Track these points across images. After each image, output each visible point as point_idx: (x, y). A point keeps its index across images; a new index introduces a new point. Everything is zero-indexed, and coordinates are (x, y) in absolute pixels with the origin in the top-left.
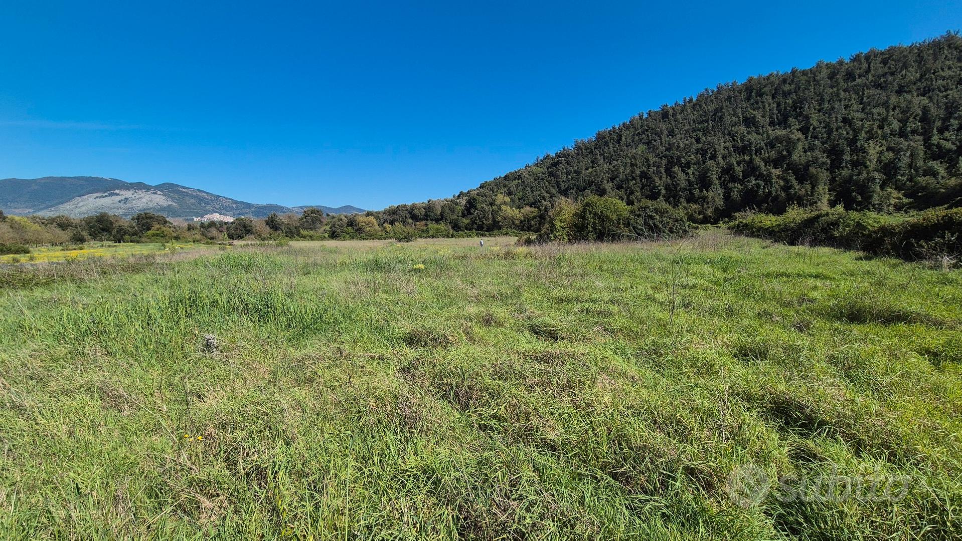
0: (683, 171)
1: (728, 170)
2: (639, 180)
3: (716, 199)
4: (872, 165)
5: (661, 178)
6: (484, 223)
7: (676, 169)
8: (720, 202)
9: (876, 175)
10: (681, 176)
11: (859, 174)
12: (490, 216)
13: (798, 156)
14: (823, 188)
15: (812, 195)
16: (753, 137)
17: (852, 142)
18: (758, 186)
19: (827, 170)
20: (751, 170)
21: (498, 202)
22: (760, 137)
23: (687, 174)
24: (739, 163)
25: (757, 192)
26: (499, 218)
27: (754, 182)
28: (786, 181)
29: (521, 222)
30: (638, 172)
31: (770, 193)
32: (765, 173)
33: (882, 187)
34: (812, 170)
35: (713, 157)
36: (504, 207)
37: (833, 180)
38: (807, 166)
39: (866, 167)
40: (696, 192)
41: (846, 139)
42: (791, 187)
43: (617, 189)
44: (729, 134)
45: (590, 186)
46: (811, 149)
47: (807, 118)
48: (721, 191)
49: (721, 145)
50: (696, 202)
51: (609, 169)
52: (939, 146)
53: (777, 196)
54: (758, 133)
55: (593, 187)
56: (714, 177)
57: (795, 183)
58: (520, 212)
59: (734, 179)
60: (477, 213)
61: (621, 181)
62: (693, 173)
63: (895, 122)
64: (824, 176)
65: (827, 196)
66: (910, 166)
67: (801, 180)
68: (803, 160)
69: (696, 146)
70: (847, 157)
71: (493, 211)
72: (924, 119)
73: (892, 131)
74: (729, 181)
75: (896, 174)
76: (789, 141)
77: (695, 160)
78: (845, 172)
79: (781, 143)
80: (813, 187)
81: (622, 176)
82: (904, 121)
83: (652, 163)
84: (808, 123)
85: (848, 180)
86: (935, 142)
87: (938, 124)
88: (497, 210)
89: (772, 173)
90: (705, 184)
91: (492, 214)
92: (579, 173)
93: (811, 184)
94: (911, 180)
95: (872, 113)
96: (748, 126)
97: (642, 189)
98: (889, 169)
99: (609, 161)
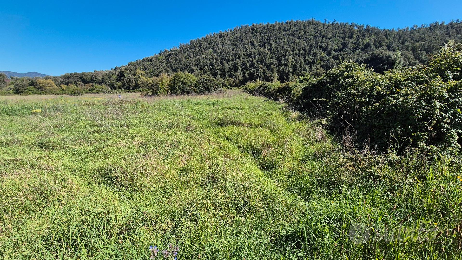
0: (227, 63)
1: (244, 64)
2: (209, 66)
3: (239, 76)
4: (290, 65)
5: (218, 66)
6: (130, 85)
7: (224, 62)
8: (241, 78)
9: (291, 70)
10: (226, 65)
11: (286, 69)
12: (134, 81)
13: (268, 60)
14: (275, 74)
15: (272, 76)
16: (253, 51)
17: (285, 56)
18: (254, 71)
19: (277, 66)
20: (252, 65)
21: (138, 74)
22: (255, 51)
23: (229, 65)
24: (248, 61)
25: (254, 74)
26: (139, 82)
27: (253, 70)
28: (264, 70)
29: (152, 85)
30: (209, 62)
31: (258, 74)
32: (256, 66)
33: (292, 74)
34: (272, 66)
35: (239, 58)
36: (141, 76)
37: (279, 71)
38: (271, 64)
39: (288, 66)
40: (233, 73)
41: (283, 55)
42: (265, 73)
43: (200, 70)
44: (245, 48)
45: (187, 68)
46: (272, 58)
47: (271, 44)
48: (242, 73)
49: (242, 53)
50: (232, 77)
51: (196, 60)
52: (308, 60)
53: (261, 76)
54: (255, 49)
55: (189, 68)
56: (239, 67)
57: (266, 71)
58: (151, 79)
59: (246, 68)
60: (126, 80)
61: (202, 66)
62: (231, 64)
63: (297, 50)
64: (276, 69)
65: (277, 77)
66: (300, 67)
67: (268, 70)
68: (269, 62)
69: (232, 52)
70: (283, 62)
71: (135, 78)
72: (304, 50)
73: (296, 53)
74: (245, 69)
75: (296, 69)
76: (265, 54)
77: (232, 59)
78: (282, 68)
79: (262, 54)
80: (272, 73)
81: (201, 64)
82: (299, 50)
83: (214, 58)
84: (271, 46)
85: (283, 71)
86: (307, 59)
87: (308, 52)
88: (138, 78)
89: (259, 66)
90: (236, 70)
91: (135, 80)
92: (181, 61)
93: (271, 72)
94: (300, 72)
95: (290, 45)
96: (252, 46)
97: (210, 70)
98: (294, 67)
99: (196, 55)
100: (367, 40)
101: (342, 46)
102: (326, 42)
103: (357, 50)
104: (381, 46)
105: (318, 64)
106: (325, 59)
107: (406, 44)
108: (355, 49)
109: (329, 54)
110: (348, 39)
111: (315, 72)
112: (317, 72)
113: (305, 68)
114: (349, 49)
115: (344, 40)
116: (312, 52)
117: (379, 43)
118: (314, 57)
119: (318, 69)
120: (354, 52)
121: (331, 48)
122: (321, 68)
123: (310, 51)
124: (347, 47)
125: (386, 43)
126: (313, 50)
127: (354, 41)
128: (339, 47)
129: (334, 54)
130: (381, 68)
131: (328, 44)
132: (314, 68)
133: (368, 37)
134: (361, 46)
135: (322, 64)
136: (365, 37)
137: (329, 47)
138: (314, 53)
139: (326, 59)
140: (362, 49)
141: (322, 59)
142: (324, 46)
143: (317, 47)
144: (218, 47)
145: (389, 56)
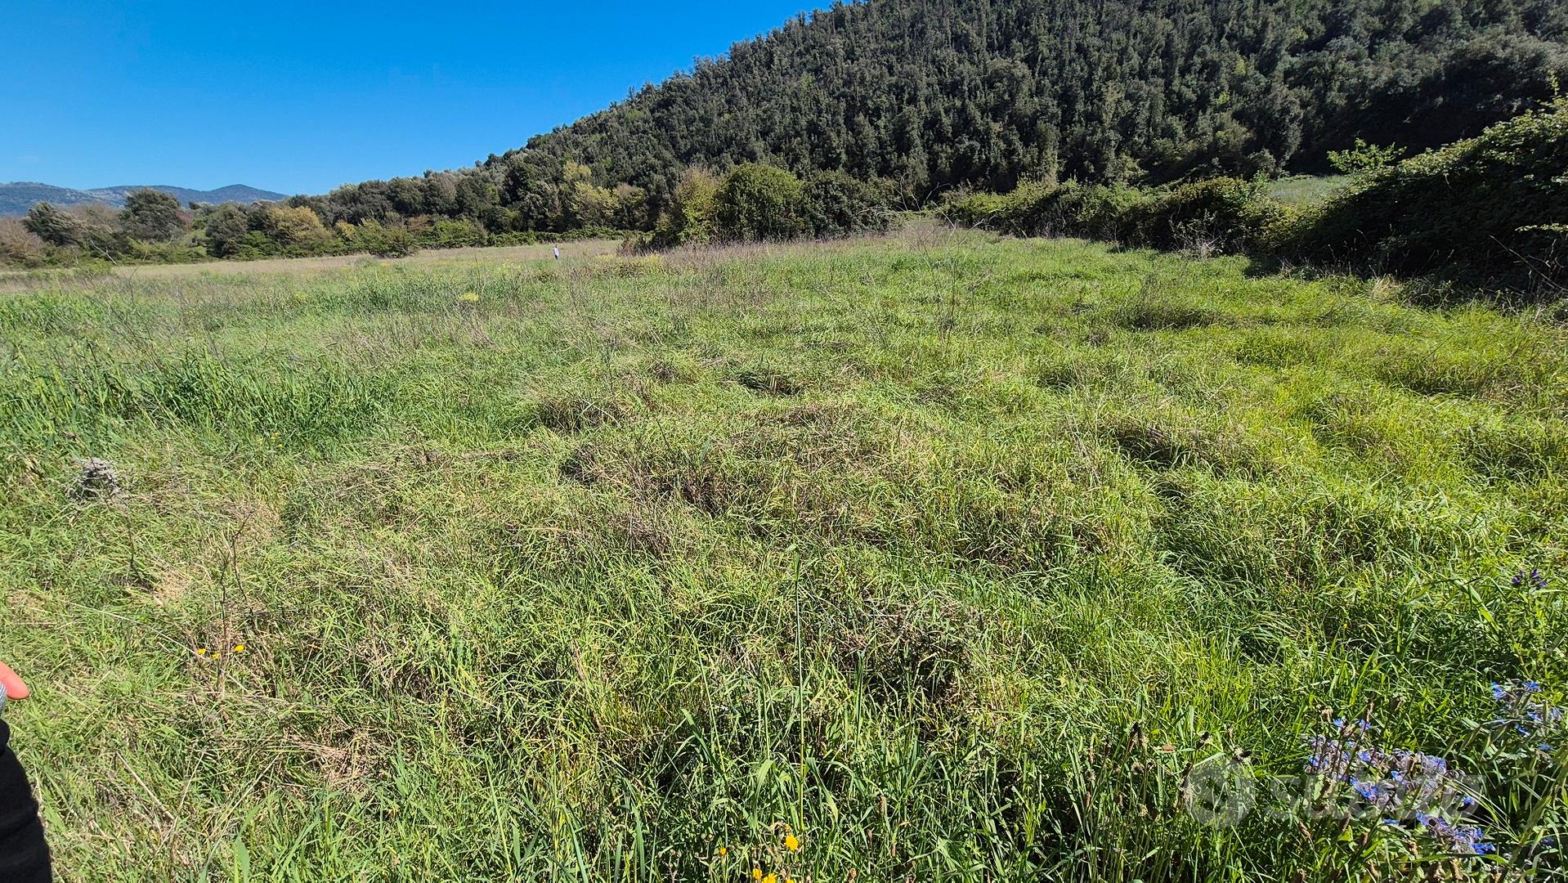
0: (871, 122)
1: (932, 123)
2: (805, 137)
3: (917, 170)
4: (1107, 119)
5: (839, 134)
6: (546, 217)
7: (861, 118)
8: (923, 175)
9: (1113, 135)
10: (868, 130)
11: (1094, 133)
12: (557, 203)
13: (1025, 104)
14: (1051, 153)
15: (1039, 164)
16: (966, 68)
17: (1087, 83)
18: (972, 149)
19: (1057, 125)
20: (964, 123)
21: (568, 176)
22: (974, 68)
23: (877, 127)
24: (947, 111)
25: (971, 158)
26: (575, 207)
27: (967, 143)
28: (1009, 143)
29: (616, 213)
30: (803, 122)
31: (988, 159)
32: (981, 128)
33: (1117, 153)
34: (1041, 125)
35: (913, 100)
36: (580, 186)
37: (1063, 141)
38: (1034, 119)
39: (1101, 122)
40: (893, 158)
41: (1080, 78)
42: (1013, 152)
43: (773, 152)
44: (933, 62)
45: (728, 147)
46: (1039, 91)
47: (1035, 41)
48: (925, 157)
49: (924, 80)
50: (891, 175)
51: (757, 115)
52: (1180, 95)
53: (997, 165)
54: (972, 63)
55: (734, 148)
56: (915, 134)
57: (1018, 145)
58: (611, 194)
59: (941, 138)
60: (531, 198)
61: (779, 138)
62: (885, 127)
63: (1136, 55)
64: (1053, 133)
65: (1057, 166)
66: (1149, 122)
67: (1026, 141)
68: (1030, 109)
69: (889, 80)
70: (1080, 107)
71: (560, 193)
72: (1166, 55)
73: (1132, 69)
74: (935, 141)
75: (1133, 133)
76: (1012, 78)
77: (888, 104)
78: (1078, 130)
79: (1001, 81)
80: (1040, 152)
81: (778, 129)
82: (1145, 55)
83: (823, 107)
84: (1036, 50)
85: (1081, 142)
86: (1176, 89)
87: (1181, 61)
88: (568, 190)
89: (990, 128)
90: (902, 143)
91: (560, 199)
92: (707, 122)
93: (1038, 146)
94: (1148, 143)
95: (1110, 40)
96: (959, 51)
97: (812, 152)
98: (1126, 125)
99: (757, 99)
101: (1323, 28)
102: (1256, 18)
103: (1390, 39)
104: (1496, 18)
105: (1223, 108)
106: (1249, 85)
108: (1378, 37)
109: (1267, 66)
111: (1210, 139)
112: (1216, 140)
113: (1169, 127)
114: (1355, 37)
115: (1335, 3)
116: (1197, 60)
118: (1206, 80)
119: (1221, 127)
120: (1372, 51)
121: (1278, 42)
122: (1235, 124)
123: (1189, 56)
124: (1347, 31)
125: (1519, 3)
126: (1204, 53)
127: (1375, 6)
128: (1309, 32)
129: (1286, 61)
130: (1497, 109)
131: (1265, 24)
132: (1204, 122)
134: (1408, 22)
135: (1238, 106)
137: (1270, 36)
138: (1205, 66)
139: (1253, 87)
140: (1412, 37)
141: (1237, 86)
142: (1249, 32)
143: (1218, 41)
145: (1537, 59)
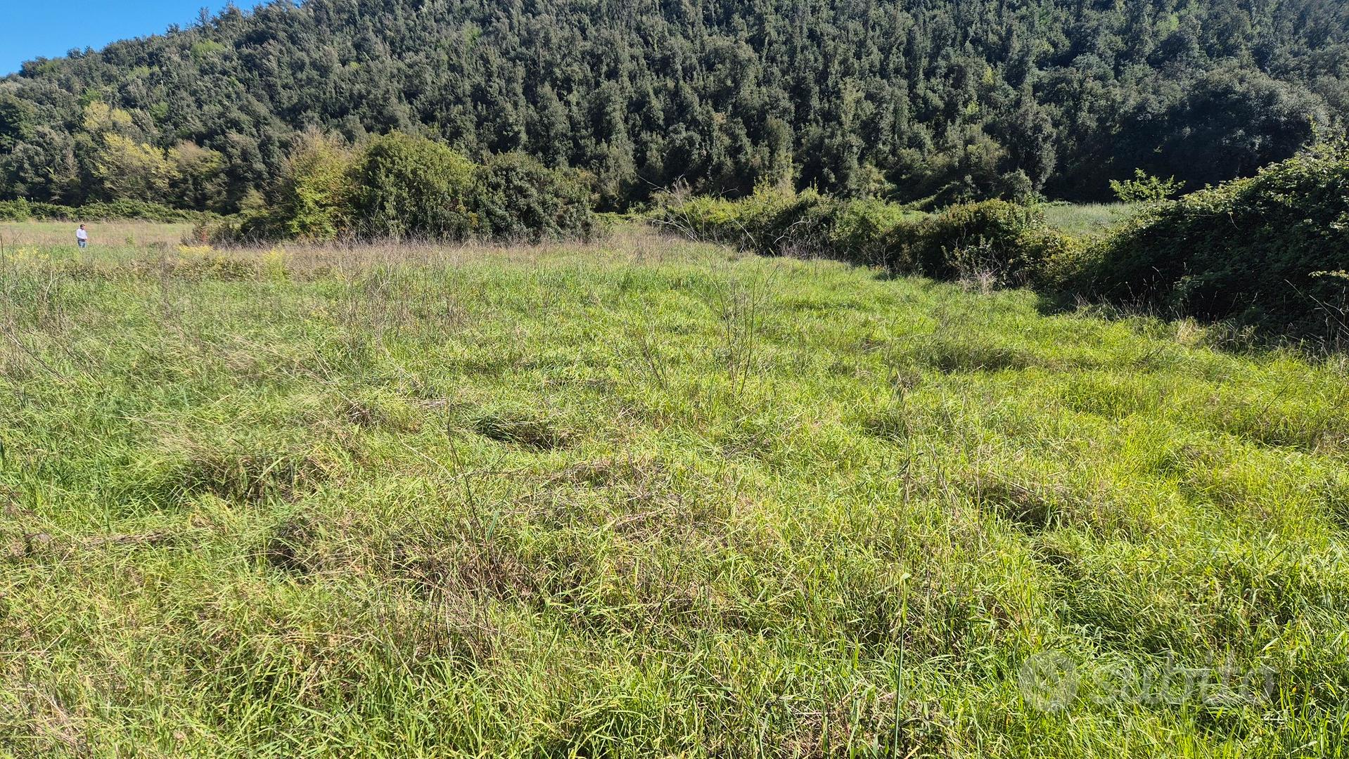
0: (561, 98)
1: (638, 105)
2: (470, 106)
3: (621, 162)
4: (847, 120)
5: (516, 105)
6: (50, 181)
7: (546, 89)
8: (628, 169)
9: (855, 140)
10: (556, 106)
11: (832, 136)
12: (71, 160)
13: (749, 93)
14: (785, 155)
15: (771, 167)
16: (677, 42)
17: (822, 76)
18: (691, 141)
19: (790, 122)
20: (679, 110)
21: (91, 123)
22: (687, 44)
23: (568, 103)
24: (657, 92)
25: (689, 153)
26: (103, 170)
27: (684, 134)
28: (734, 138)
29: (173, 184)
30: (467, 86)
31: (709, 157)
32: (700, 118)
33: (861, 160)
34: (772, 121)
35: (613, 74)
36: (111, 139)
37: (797, 143)
38: (762, 113)
39: (841, 124)
40: (590, 145)
41: (815, 70)
42: (740, 149)
43: (424, 120)
44: (638, 29)
45: (356, 107)
46: (766, 81)
47: (760, 19)
48: (630, 147)
49: (627, 51)
50: (586, 165)
51: (399, 70)
52: (925, 100)
53: (720, 166)
54: (686, 37)
55: (364, 109)
56: (618, 117)
57: (746, 141)
58: (166, 156)
59: (650, 124)
60: (25, 151)
61: (431, 103)
62: (578, 104)
63: (875, 50)
64: (786, 132)
65: (791, 170)
66: (894, 128)
67: (755, 138)
68: (757, 102)
69: (582, 45)
70: (815, 103)
71: (78, 146)
72: (908, 52)
73: (872, 66)
74: (642, 127)
75: (877, 139)
76: (735, 61)
77: (581, 76)
78: (814, 130)
79: (723, 62)
80: (772, 153)
81: (429, 92)
82: (885, 51)
83: (494, 68)
84: (762, 29)
85: (819, 145)
86: (921, 92)
87: (924, 62)
88: (91, 144)
89: (711, 118)
90: (603, 130)
91: (76, 156)
92: (324, 70)
93: (769, 146)
94: (894, 152)
95: (846, 29)
96: (670, 20)
97: (479, 125)
98: (869, 130)
99: (397, 50)
100: (1171, 23)
101: (1067, 43)
102: (1001, 24)
103: (1134, 62)
104: (1230, 51)
105: (972, 119)
106: (998, 96)
107: (1328, 49)
108: (1123, 58)
109: (1015, 76)
110: (1093, 14)
111: (961, 153)
112: (967, 156)
113: (916, 135)
114: (1100, 56)
115: (1078, 17)
116: (942, 63)
117: (1220, 34)
118: (953, 86)
119: (970, 141)
120: (1118, 73)
121: (1026, 51)
122: (987, 139)
123: (933, 57)
124: (1092, 49)
125: (1248, 38)
126: (947, 57)
127: (1116, 24)
128: (1055, 45)
129: (1035, 74)
130: (1241, 145)
131: (1010, 32)
132: (953, 133)
133: (1176, 9)
134: (1149, 47)
135: (989, 119)
136: (1162, 9)
137: (1016, 45)
138: (951, 70)
139: (1002, 99)
140: (1154, 62)
141: (985, 95)
142: (993, 38)
143: (962, 44)
144: (509, 17)
145: (1271, 98)
